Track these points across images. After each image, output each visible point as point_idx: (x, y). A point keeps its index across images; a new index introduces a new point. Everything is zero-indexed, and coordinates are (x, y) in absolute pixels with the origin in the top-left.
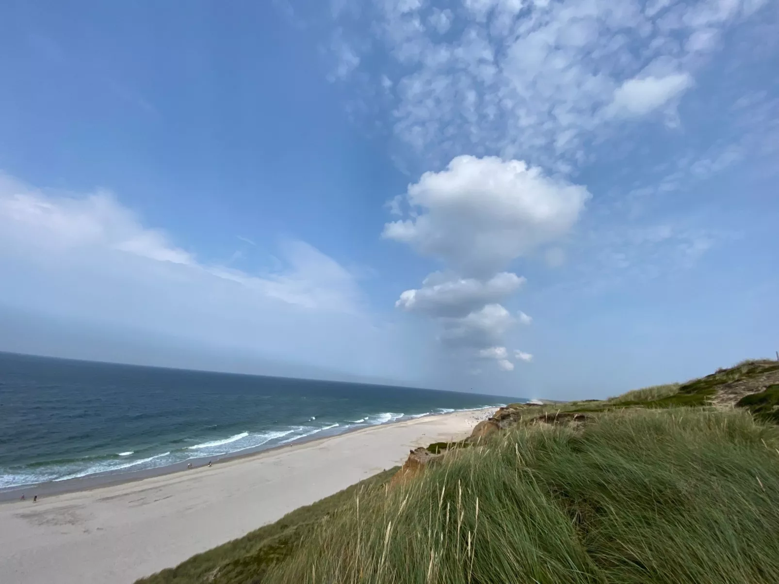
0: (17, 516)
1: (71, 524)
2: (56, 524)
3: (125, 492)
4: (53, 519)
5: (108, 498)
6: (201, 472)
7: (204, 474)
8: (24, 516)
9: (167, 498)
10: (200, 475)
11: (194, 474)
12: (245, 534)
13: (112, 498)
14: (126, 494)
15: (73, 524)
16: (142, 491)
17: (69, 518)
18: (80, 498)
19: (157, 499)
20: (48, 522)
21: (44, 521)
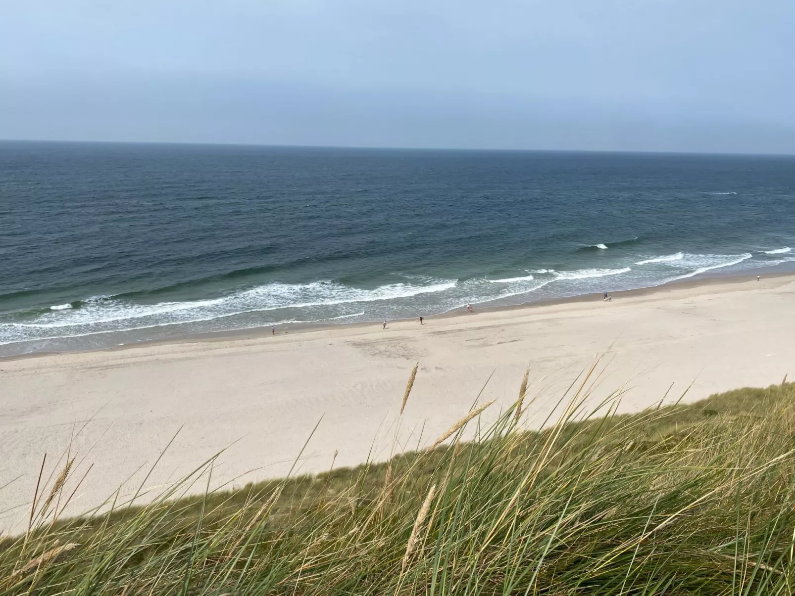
0: (347, 343)
1: (405, 359)
2: (389, 356)
3: (457, 327)
4: (386, 351)
5: (439, 333)
6: (556, 312)
7: (559, 315)
8: (356, 345)
9: (513, 341)
10: (554, 316)
11: (545, 313)
12: (640, 410)
13: (444, 333)
14: (460, 330)
15: (408, 359)
16: (479, 328)
17: (401, 352)
18: (408, 329)
19: (500, 341)
20: (381, 353)
21: (377, 352)
